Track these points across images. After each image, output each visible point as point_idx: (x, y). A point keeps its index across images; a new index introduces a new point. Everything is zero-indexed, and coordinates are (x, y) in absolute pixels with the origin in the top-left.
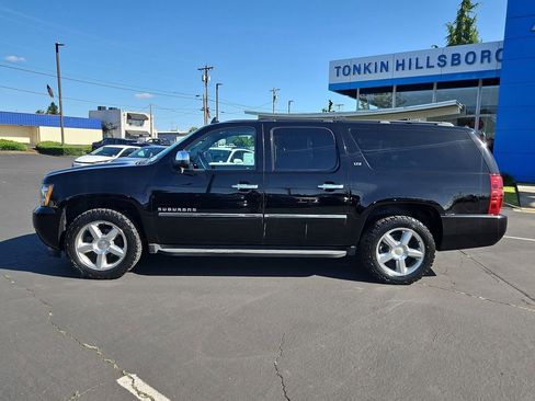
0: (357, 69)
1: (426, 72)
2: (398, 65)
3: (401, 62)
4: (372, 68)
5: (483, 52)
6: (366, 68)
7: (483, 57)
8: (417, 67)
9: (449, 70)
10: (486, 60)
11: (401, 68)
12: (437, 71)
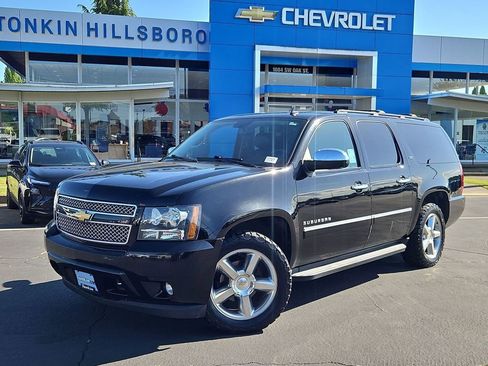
0: (31, 25)
1: (122, 44)
2: (89, 30)
3: (92, 26)
4: (53, 27)
5: (184, 31)
6: (45, 26)
7: (184, 36)
8: (114, 37)
9: (149, 45)
10: (187, 40)
11: (93, 33)
12: (136, 44)
